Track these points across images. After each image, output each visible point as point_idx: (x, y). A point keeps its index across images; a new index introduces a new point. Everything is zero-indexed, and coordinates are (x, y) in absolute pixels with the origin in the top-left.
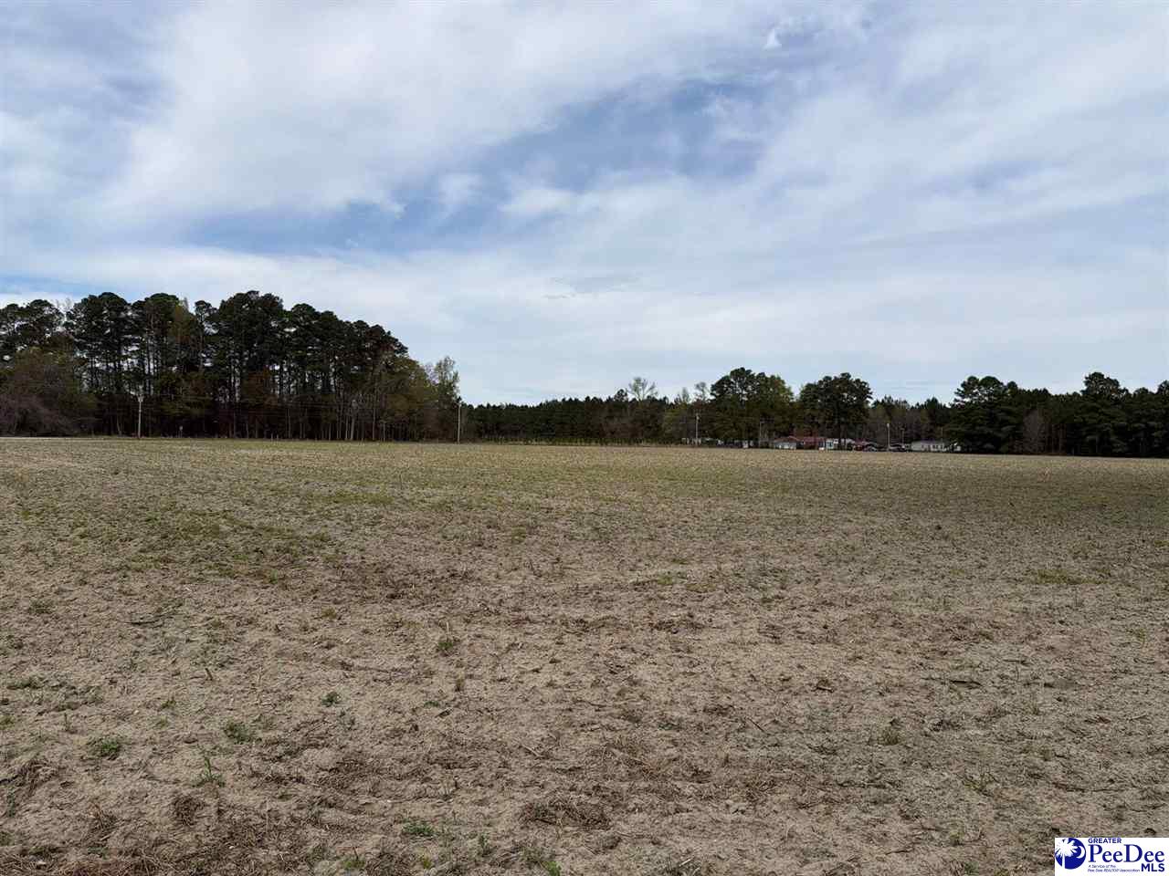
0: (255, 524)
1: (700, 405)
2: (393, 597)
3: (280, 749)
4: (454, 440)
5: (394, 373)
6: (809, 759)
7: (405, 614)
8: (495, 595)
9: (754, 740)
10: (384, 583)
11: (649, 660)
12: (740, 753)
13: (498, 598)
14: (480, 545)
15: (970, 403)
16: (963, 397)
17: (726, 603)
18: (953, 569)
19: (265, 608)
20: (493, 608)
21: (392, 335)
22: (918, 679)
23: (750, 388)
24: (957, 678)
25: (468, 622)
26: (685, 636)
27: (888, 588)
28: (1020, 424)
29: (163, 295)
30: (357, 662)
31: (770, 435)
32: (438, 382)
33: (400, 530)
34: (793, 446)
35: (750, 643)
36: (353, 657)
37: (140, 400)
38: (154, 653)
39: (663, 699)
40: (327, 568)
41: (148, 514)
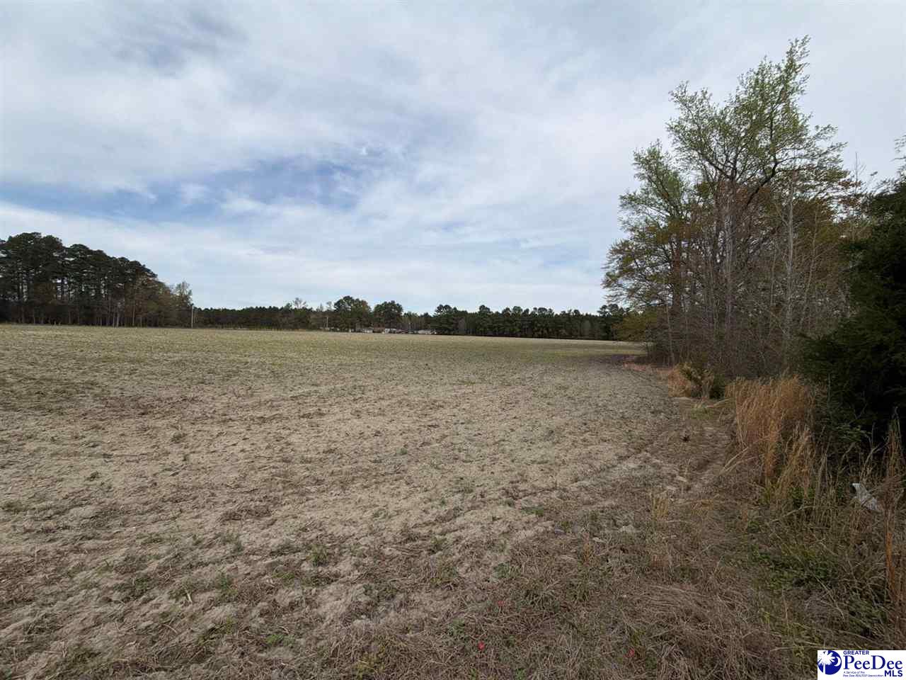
0: (38, 377)
1: (328, 312)
2: (143, 414)
4: (189, 327)
5: (148, 289)
6: (370, 466)
7: (151, 423)
8: (211, 408)
9: (346, 462)
10: (137, 407)
11: (298, 432)
12: (339, 469)
13: (213, 410)
15: (440, 315)
16: (438, 313)
17: (337, 403)
18: (431, 381)
19: (43, 428)
20: (209, 416)
21: (147, 267)
23: (352, 305)
24: (431, 425)
25: (193, 424)
26: (316, 419)
28: (457, 324)
31: (361, 327)
32: (178, 295)
34: (371, 331)
35: (347, 419)
36: (113, 450)
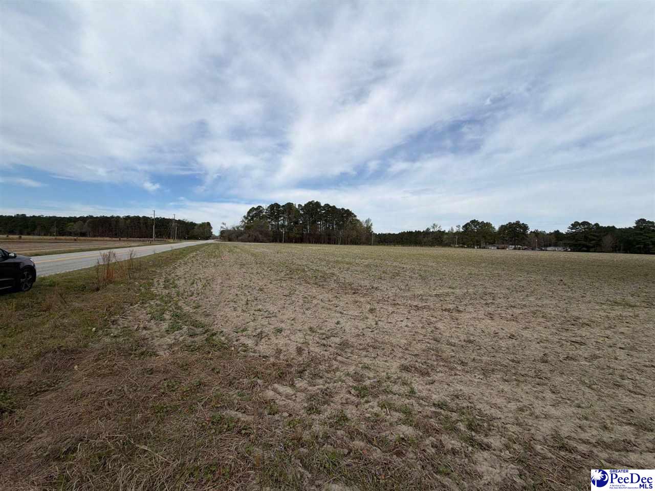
0: (314, 269)
1: (458, 233)
2: (354, 293)
3: (324, 336)
4: (371, 245)
5: (352, 224)
6: (508, 364)
7: (358, 299)
8: (386, 295)
9: (484, 354)
10: (352, 289)
11: (442, 321)
12: (479, 358)
13: (387, 296)
14: (380, 279)
15: (575, 232)
16: (572, 229)
17: (471, 304)
18: (569, 297)
19: (318, 294)
20: (386, 299)
21: (352, 212)
22: (555, 339)
23: (478, 227)
24: (574, 340)
25: (378, 303)
26: (455, 314)
27: (539, 303)
28: (600, 240)
29: (290, 203)
30: (345, 312)
31: (486, 244)
32: (366, 226)
33: (355, 273)
34: (496, 248)
35: (481, 319)
37: (284, 233)
38: (289, 304)
39: (448, 335)
40: (334, 283)
41: (286, 265)
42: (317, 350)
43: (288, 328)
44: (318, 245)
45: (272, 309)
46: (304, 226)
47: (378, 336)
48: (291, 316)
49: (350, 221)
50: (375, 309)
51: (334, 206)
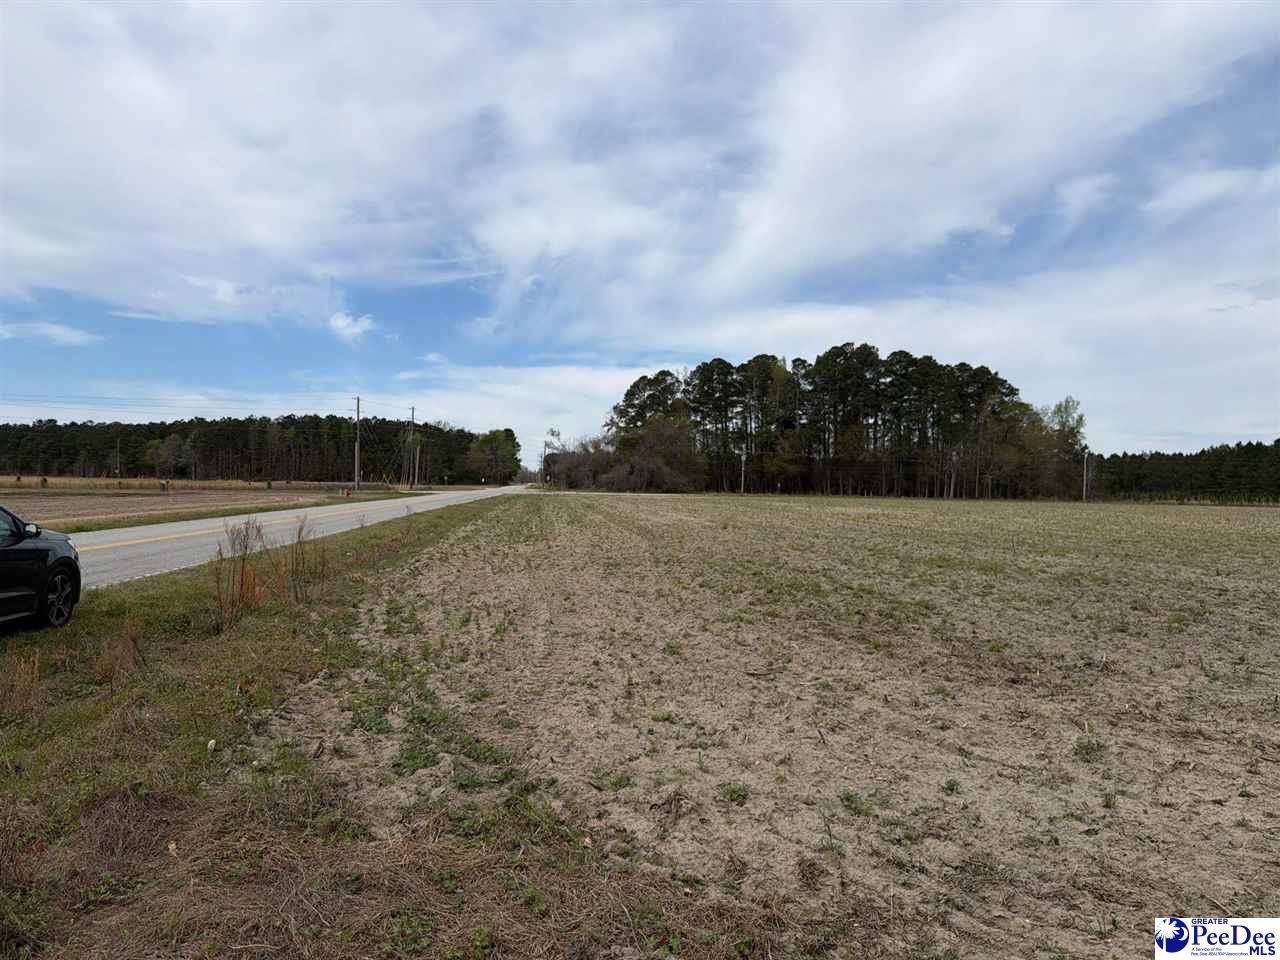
0: (855, 584)
2: (1014, 681)
4: (1078, 498)
5: (1001, 420)
7: (1030, 703)
8: (1149, 696)
10: (1003, 664)
13: (1154, 700)
14: (1122, 631)
19: (872, 676)
20: (1148, 712)
21: (1000, 376)
25: (1114, 724)
29: (764, 356)
30: (978, 751)
32: (1057, 427)
33: (1018, 604)
36: (972, 744)
37: (744, 458)
38: (768, 706)
40: (934, 640)
41: (755, 569)
42: (873, 878)
43: (767, 789)
44: (866, 500)
45: (709, 716)
46: (815, 432)
47: (1114, 854)
48: (777, 748)
49: (994, 412)
50: (1100, 746)
51: (928, 359)
